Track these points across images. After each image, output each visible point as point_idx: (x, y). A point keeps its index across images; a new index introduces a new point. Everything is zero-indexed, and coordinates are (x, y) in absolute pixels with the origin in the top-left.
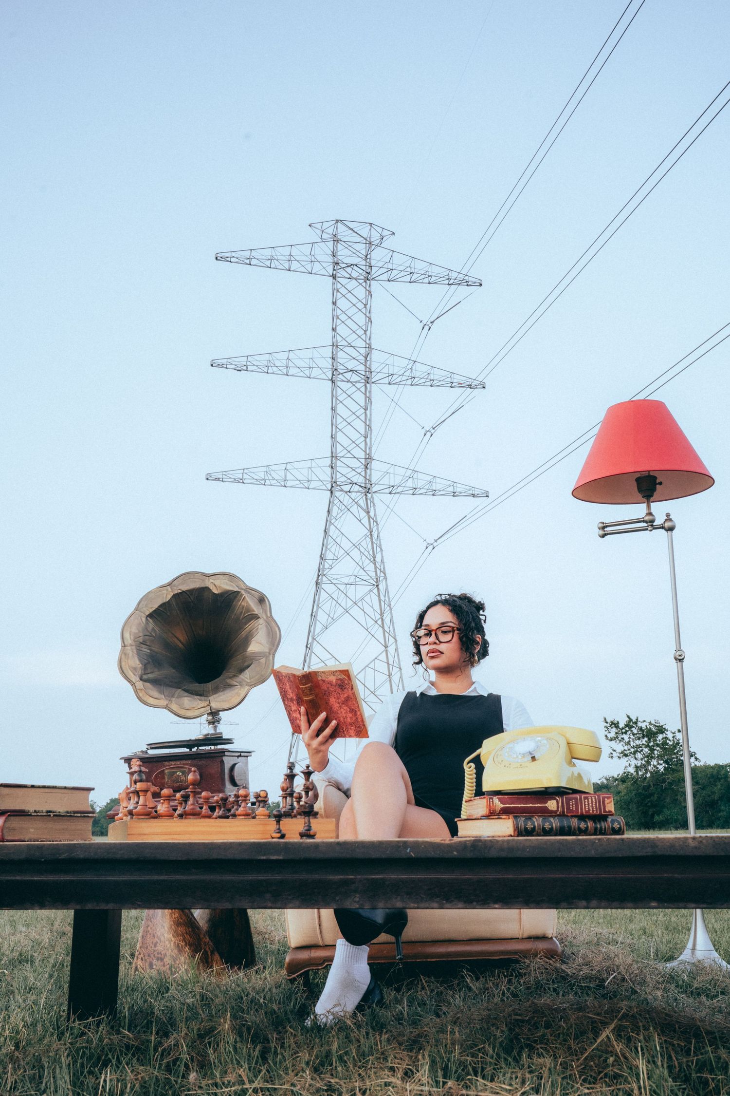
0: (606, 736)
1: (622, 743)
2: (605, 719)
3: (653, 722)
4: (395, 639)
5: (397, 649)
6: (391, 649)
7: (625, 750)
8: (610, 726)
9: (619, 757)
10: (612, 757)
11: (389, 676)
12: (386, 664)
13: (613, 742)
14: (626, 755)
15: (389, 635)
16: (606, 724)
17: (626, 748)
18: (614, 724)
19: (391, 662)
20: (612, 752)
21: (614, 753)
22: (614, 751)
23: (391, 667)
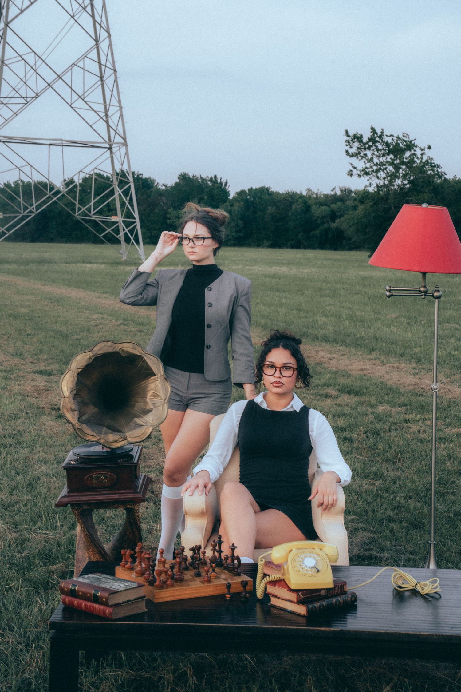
0: (347, 151)
1: (364, 160)
2: (347, 132)
3: (401, 136)
4: (109, 33)
5: (110, 45)
6: (104, 46)
7: (366, 168)
8: (352, 141)
9: (359, 176)
10: (351, 175)
11: (101, 77)
12: (97, 64)
13: (354, 159)
14: (367, 174)
15: (101, 26)
16: (347, 138)
17: (368, 165)
18: (358, 138)
19: (103, 62)
20: (352, 169)
21: (354, 171)
22: (355, 168)
23: (103, 67)
